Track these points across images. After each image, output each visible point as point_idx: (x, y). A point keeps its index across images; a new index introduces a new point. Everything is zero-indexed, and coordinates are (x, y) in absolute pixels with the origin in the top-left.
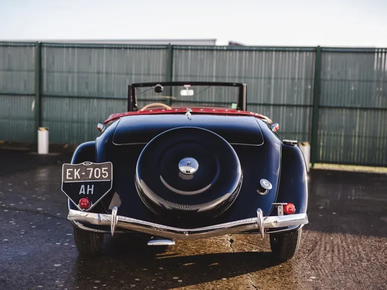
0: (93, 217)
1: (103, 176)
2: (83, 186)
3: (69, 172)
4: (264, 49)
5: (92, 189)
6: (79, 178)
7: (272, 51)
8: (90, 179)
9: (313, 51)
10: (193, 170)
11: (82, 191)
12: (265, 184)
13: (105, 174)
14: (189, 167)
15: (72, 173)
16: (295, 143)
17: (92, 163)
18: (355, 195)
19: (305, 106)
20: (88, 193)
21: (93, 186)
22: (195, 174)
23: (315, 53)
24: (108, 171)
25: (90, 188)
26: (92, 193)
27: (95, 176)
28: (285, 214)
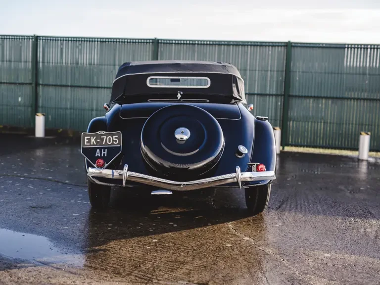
0: (108, 173)
1: (114, 142)
2: (98, 150)
3: (87, 139)
4: (241, 43)
5: (106, 153)
6: (95, 144)
7: (248, 45)
8: (104, 145)
9: (284, 46)
10: (185, 138)
11: (98, 154)
12: (242, 149)
13: (116, 141)
14: (183, 135)
15: (89, 140)
16: (266, 119)
17: (105, 132)
18: (321, 171)
19: (276, 95)
20: (102, 156)
21: (106, 150)
22: (187, 140)
23: (286, 47)
24: (119, 138)
25: (104, 151)
26: (106, 155)
27: (108, 142)
28: (258, 170)
